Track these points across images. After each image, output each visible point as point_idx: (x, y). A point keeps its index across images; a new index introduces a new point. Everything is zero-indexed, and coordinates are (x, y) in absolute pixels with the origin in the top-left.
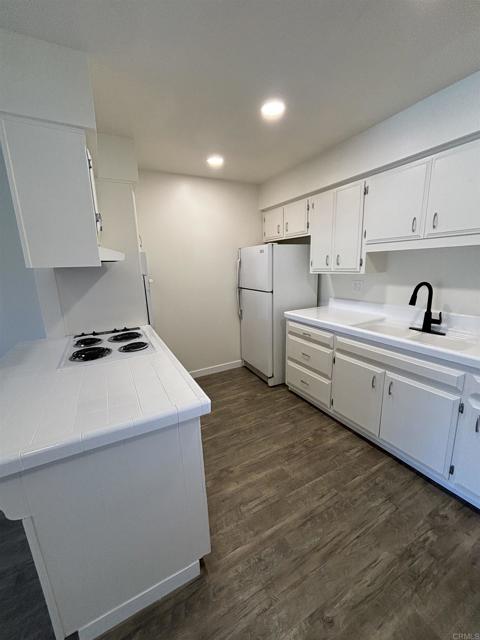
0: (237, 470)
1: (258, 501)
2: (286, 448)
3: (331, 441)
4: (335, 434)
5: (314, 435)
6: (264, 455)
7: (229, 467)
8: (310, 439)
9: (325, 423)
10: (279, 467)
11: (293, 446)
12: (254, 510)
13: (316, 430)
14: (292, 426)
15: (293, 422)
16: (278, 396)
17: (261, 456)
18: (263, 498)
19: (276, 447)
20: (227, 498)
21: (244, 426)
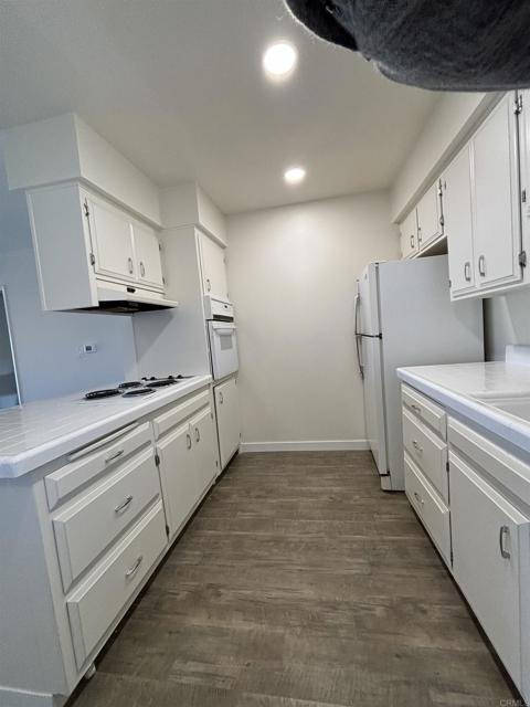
0: (228, 596)
1: (201, 668)
2: (321, 603)
3: (419, 642)
4: (441, 630)
5: (392, 608)
6: (281, 594)
7: (223, 586)
8: (379, 611)
9: (437, 595)
10: (280, 631)
11: (334, 606)
12: (185, 680)
13: (405, 600)
14: (366, 570)
15: (372, 564)
16: (384, 509)
17: (274, 594)
18: (211, 669)
19: (309, 592)
20: (178, 632)
21: (294, 535)
